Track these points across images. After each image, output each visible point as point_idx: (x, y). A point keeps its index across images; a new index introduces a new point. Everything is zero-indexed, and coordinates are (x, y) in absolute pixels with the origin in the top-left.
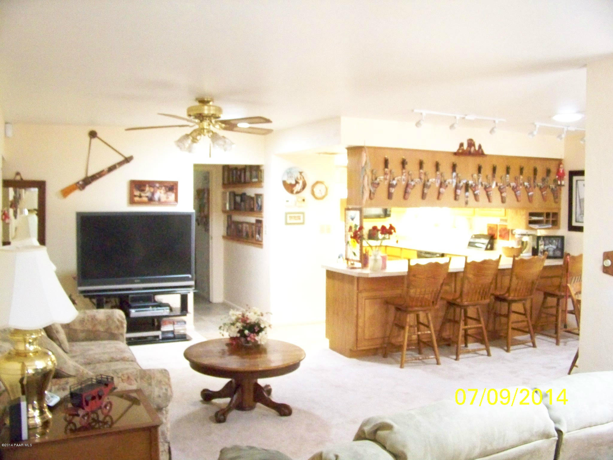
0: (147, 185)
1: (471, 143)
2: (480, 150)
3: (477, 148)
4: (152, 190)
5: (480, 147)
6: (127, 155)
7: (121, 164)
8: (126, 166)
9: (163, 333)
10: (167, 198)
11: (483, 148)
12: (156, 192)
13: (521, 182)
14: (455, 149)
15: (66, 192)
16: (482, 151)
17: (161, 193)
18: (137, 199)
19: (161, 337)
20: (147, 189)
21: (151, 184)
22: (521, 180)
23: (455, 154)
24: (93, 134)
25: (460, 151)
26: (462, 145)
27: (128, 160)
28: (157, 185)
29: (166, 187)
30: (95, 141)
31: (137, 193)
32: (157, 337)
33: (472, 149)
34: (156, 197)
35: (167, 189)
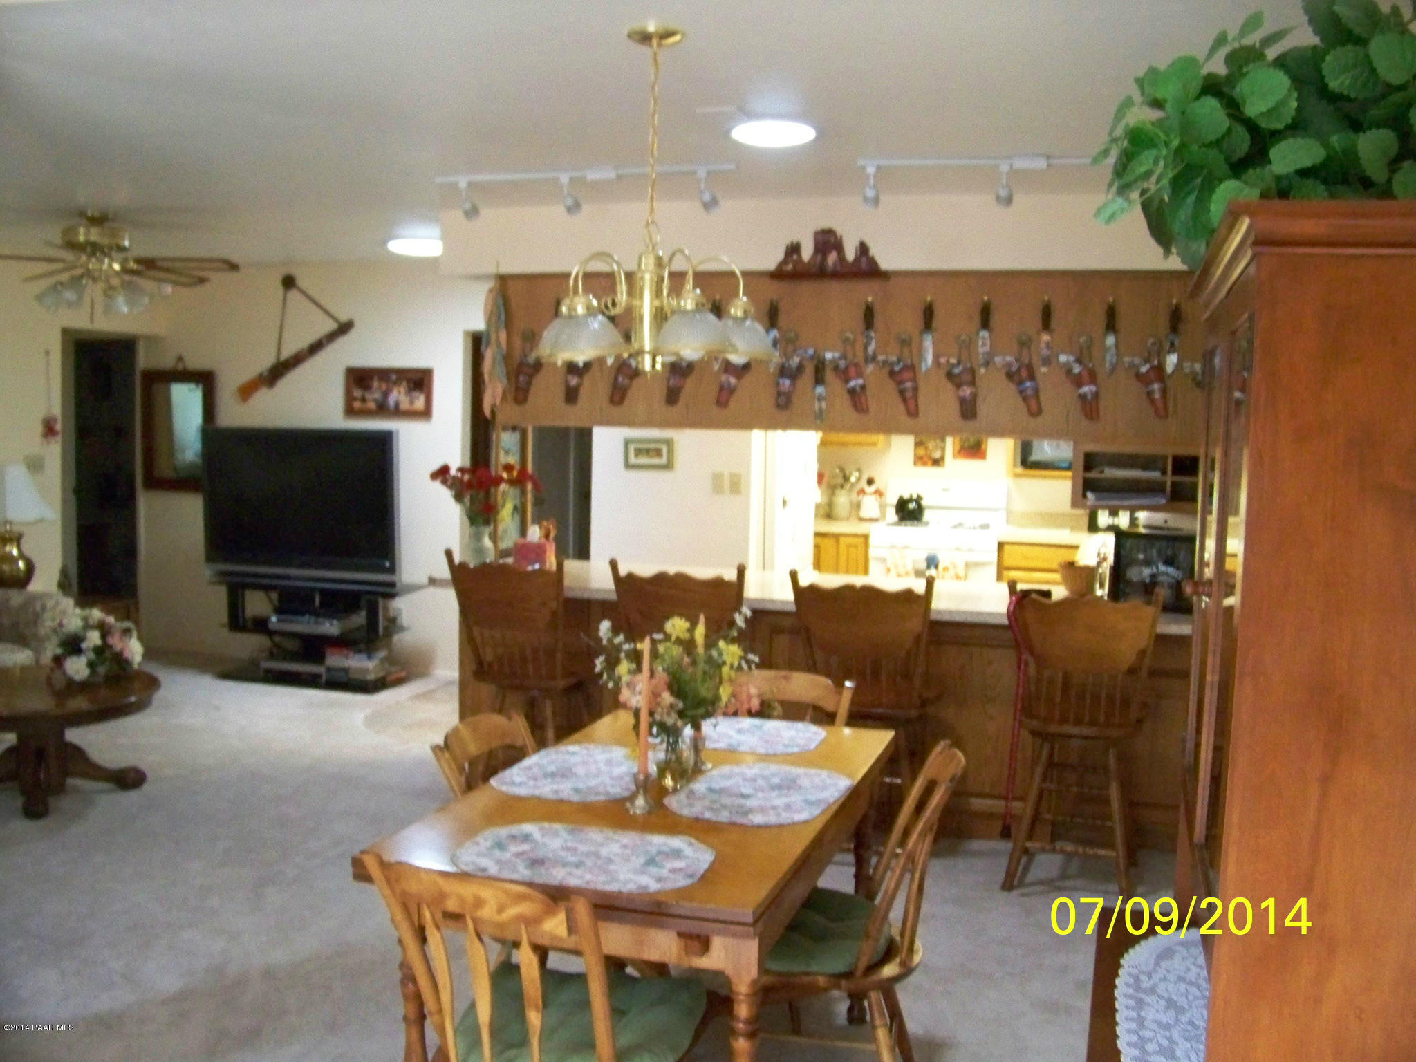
0: (376, 378)
1: (827, 241)
2: (864, 260)
3: (850, 255)
4: (384, 387)
5: (863, 249)
6: (344, 318)
7: (332, 337)
8: (342, 341)
9: (329, 670)
10: (412, 402)
11: (874, 251)
12: (391, 391)
13: (1045, 352)
14: (770, 259)
15: (247, 391)
16: (873, 263)
17: (399, 392)
18: (357, 405)
19: (324, 679)
20: (375, 384)
21: (384, 374)
22: (1043, 345)
23: (778, 275)
24: (289, 282)
25: (790, 267)
26: (794, 249)
27: (344, 328)
28: (394, 377)
29: (408, 381)
30: (293, 295)
31: (357, 393)
32: (318, 676)
33: (832, 258)
34: (392, 400)
35: (412, 385)
